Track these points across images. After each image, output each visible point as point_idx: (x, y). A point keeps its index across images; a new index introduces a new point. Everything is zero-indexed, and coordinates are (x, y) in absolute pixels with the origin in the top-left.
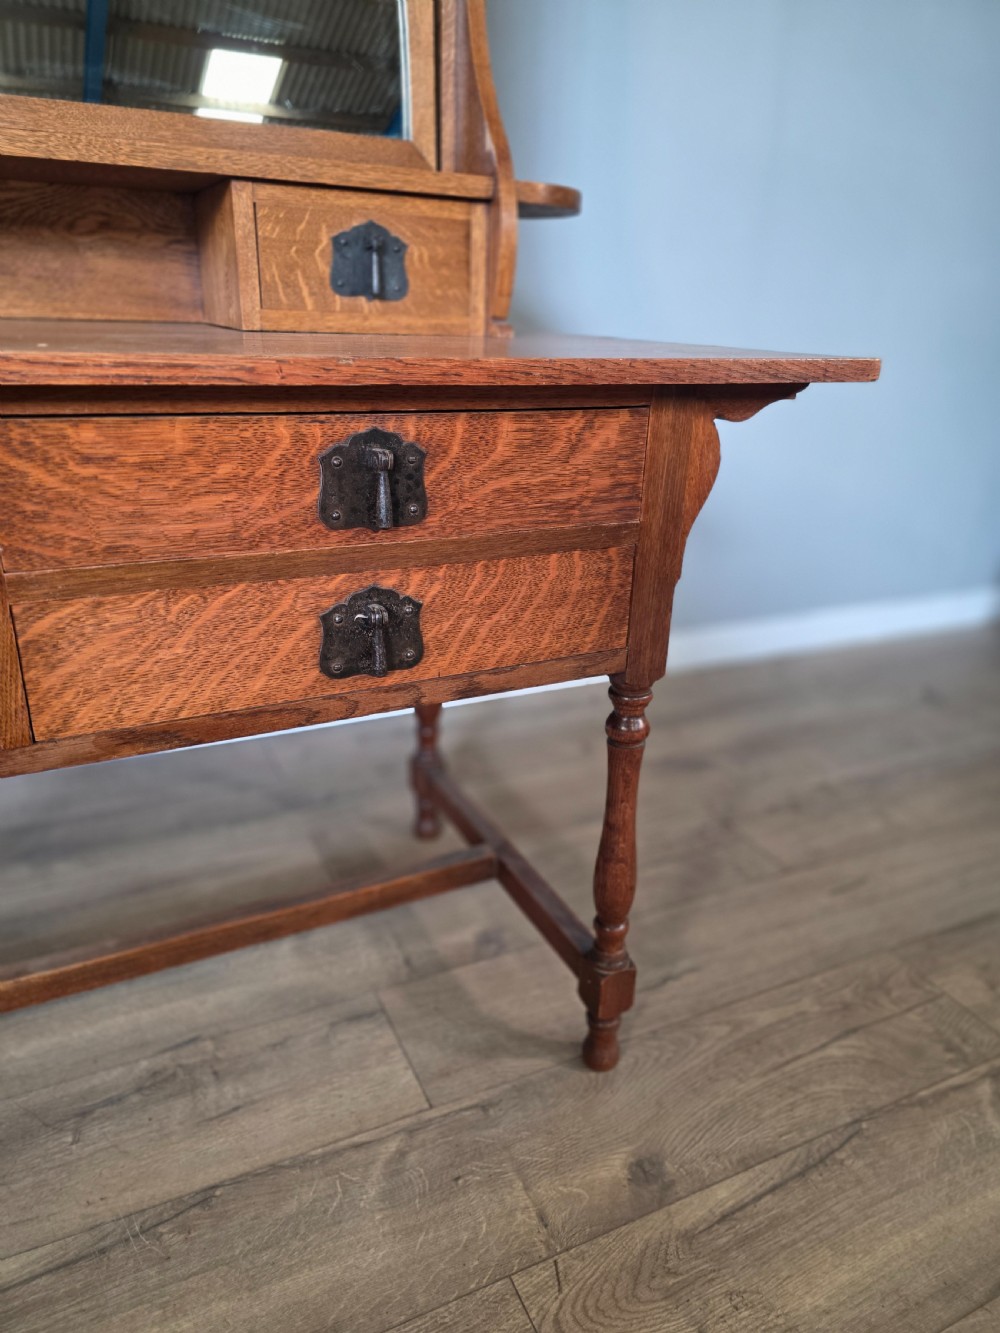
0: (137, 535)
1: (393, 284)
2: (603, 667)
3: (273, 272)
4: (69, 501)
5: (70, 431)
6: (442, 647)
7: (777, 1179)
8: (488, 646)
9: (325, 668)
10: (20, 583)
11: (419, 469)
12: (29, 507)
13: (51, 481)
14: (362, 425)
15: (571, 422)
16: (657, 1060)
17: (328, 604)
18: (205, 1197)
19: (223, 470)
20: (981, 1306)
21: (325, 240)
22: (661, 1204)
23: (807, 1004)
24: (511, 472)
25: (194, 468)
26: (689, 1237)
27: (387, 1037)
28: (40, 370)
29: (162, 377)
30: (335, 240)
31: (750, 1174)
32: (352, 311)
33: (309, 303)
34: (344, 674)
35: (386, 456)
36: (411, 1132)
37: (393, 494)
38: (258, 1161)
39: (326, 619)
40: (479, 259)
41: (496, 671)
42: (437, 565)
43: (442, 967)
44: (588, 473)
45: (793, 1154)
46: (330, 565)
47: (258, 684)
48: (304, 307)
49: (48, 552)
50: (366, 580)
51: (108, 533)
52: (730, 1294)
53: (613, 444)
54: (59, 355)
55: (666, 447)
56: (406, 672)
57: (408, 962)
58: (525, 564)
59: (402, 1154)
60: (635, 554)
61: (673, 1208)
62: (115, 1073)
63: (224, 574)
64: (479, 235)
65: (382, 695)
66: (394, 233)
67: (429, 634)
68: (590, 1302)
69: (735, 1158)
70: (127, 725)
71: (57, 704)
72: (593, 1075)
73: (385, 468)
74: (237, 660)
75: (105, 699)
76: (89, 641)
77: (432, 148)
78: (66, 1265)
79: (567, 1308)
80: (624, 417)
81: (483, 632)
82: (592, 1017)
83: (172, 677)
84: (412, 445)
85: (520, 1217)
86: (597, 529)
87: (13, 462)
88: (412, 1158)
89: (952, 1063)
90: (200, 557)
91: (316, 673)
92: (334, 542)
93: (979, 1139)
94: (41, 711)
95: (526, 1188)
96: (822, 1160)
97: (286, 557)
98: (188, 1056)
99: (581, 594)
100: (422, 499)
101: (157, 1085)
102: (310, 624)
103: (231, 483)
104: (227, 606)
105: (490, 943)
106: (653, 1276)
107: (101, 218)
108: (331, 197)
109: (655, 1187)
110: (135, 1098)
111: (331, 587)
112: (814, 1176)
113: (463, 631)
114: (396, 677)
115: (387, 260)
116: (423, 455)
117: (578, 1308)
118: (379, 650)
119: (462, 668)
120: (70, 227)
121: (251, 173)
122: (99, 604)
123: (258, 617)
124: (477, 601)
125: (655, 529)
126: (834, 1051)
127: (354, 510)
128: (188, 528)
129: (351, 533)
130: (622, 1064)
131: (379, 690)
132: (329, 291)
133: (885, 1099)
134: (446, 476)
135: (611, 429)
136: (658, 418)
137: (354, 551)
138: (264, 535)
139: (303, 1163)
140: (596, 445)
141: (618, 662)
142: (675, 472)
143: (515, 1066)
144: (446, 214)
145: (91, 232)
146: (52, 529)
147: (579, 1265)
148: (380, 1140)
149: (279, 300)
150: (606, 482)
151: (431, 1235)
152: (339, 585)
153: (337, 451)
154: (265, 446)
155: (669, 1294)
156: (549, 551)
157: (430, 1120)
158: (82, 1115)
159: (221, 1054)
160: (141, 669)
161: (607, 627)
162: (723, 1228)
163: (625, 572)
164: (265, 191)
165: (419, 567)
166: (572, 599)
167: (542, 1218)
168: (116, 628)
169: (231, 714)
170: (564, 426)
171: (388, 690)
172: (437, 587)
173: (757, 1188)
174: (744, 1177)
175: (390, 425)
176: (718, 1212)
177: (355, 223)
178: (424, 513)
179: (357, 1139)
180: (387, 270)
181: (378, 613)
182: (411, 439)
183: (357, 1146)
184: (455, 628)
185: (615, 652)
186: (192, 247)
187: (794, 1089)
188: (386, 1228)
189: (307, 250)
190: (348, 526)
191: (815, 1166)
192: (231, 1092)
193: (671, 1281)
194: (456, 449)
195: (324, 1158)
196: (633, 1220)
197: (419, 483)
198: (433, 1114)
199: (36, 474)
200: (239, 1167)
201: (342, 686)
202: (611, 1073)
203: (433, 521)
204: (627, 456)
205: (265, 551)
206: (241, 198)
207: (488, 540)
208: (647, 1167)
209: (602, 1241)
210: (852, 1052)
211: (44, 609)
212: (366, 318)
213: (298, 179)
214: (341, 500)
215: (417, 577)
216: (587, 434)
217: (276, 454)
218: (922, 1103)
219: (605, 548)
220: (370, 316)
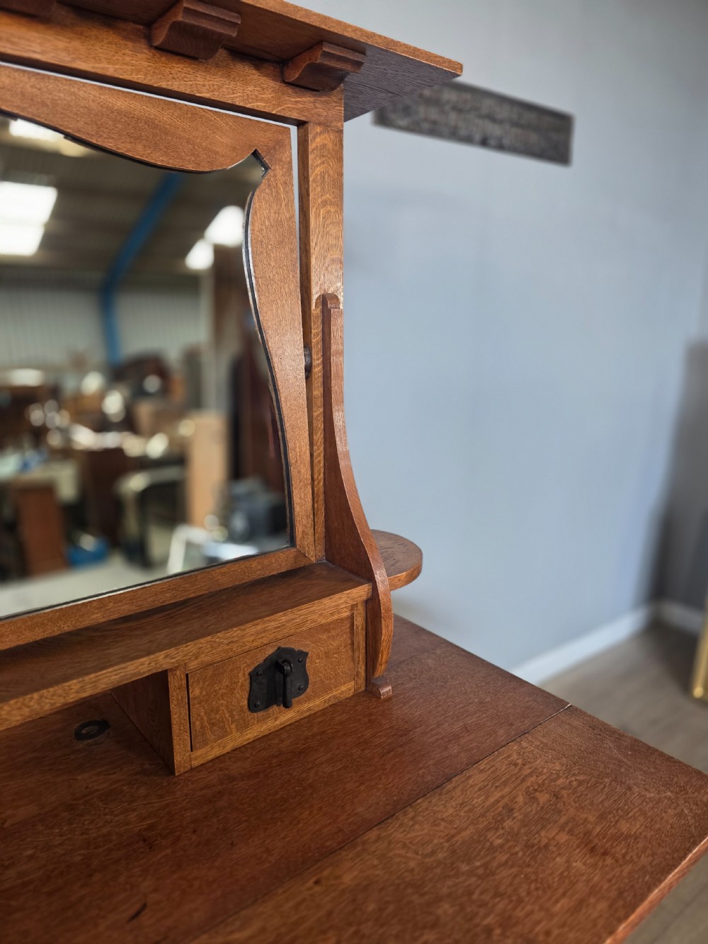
3: (201, 720)
21: (244, 678)
30: (252, 675)
32: (264, 721)
33: (231, 729)
40: (360, 638)
48: (227, 735)
64: (360, 621)
66: (296, 648)
77: (312, 547)
132: (247, 713)
144: (335, 617)
149: (206, 739)
177: (266, 655)
189: (228, 693)
206: (175, 676)
212: (275, 720)
220: (281, 717)
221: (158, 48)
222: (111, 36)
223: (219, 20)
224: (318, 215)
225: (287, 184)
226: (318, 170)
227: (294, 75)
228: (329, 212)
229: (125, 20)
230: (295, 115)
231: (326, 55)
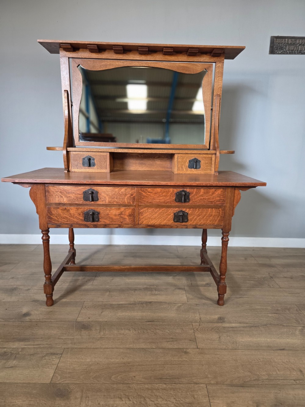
0: (153, 201)
1: (198, 167)
2: (219, 227)
3: (180, 166)
4: (147, 197)
5: (148, 189)
6: (191, 221)
7: (245, 326)
8: (199, 221)
9: (174, 221)
10: (140, 205)
11: (189, 195)
12: (142, 197)
13: (145, 194)
14: (181, 190)
15: (213, 190)
16: (232, 307)
17: (175, 212)
18: (150, 302)
19: (164, 194)
20: (274, 350)
21: (188, 161)
22: (221, 323)
23: (269, 308)
24: (203, 196)
25: (161, 194)
26: (224, 327)
27: (184, 292)
28: (146, 183)
29: (157, 184)
30: (189, 161)
31: (240, 324)
32: (191, 171)
33: (185, 170)
34: (176, 222)
35: (183, 193)
36: (183, 304)
37: (185, 198)
38: (159, 301)
39: (175, 214)
40: (213, 162)
41: (200, 225)
42: (191, 208)
43: (198, 286)
44: (215, 197)
45: (250, 324)
46: (176, 207)
47: (165, 222)
48: (184, 170)
49: (143, 202)
50: (181, 209)
51: (150, 201)
52: (227, 335)
53: (220, 193)
54: (148, 182)
55: (229, 194)
56: (185, 223)
57: (191, 284)
58: (205, 209)
59: (181, 306)
60: (224, 210)
61: (223, 324)
62: (141, 286)
63: (162, 207)
64: (213, 159)
65: (182, 226)
66: (199, 159)
67: (189, 218)
68: (203, 329)
69: (238, 322)
70: (149, 224)
71: (142, 220)
72: (218, 306)
73: (183, 195)
74: (163, 218)
75: (147, 220)
76: (146, 213)
77: (208, 145)
78: (130, 304)
79: (199, 328)
80: (222, 190)
81: (198, 219)
82: (219, 295)
83: (155, 219)
84: (188, 192)
85: (197, 317)
86: (217, 205)
87: (142, 192)
88: (182, 307)
89: (295, 323)
90: (159, 204)
91: (173, 221)
92: (177, 204)
93: (292, 333)
94: (140, 221)
95: (199, 315)
96: (256, 327)
97: (170, 205)
98: (152, 287)
99: (215, 215)
100: (189, 199)
101: (146, 289)
102: (172, 214)
103: (165, 196)
104: (162, 211)
105: (208, 285)
106: (215, 329)
107: (158, 156)
108: (189, 155)
109: (222, 321)
110: (143, 290)
111: (176, 210)
112: (253, 328)
113: (194, 219)
114: (184, 224)
115: (197, 163)
116: (190, 194)
117: (201, 329)
118: (181, 219)
119: (194, 224)
120: (154, 158)
121: (178, 153)
122: (148, 209)
123: (166, 213)
124: (197, 214)
125: (228, 207)
126: (270, 315)
127: (179, 200)
128: (158, 201)
129: (179, 203)
130: (224, 306)
131: (181, 225)
132: (188, 168)
133: (275, 323)
134: (193, 196)
135: (219, 191)
136: (228, 190)
137: (179, 205)
138: (168, 202)
139: (166, 303)
140: (217, 193)
141: (222, 227)
142: (231, 198)
143: (204, 301)
144: (208, 156)
145: (157, 158)
146: (145, 200)
147: (204, 325)
148: (178, 304)
149: (180, 170)
150: (219, 199)
151: (182, 315)
152: (177, 210)
153: (178, 192)
154: (169, 191)
155: (217, 332)
156: (209, 208)
157: (187, 304)
158: (135, 290)
159: (157, 288)
160: (152, 217)
161: (219, 221)
162: (231, 328)
163: (223, 213)
164: (179, 155)
165: (188, 208)
166: (213, 216)
167: (200, 319)
168: (149, 212)
169: (161, 225)
170: (211, 191)
171: (182, 225)
172: (191, 211)
173: (241, 326)
174: (239, 324)
175: (185, 190)
176: (231, 326)
177: (193, 158)
178: (189, 201)
179: (174, 302)
180: (197, 165)
181: (181, 214)
182: (188, 191)
183: (174, 303)
184: (193, 218)
185: (221, 225)
186: (171, 160)
187: (257, 317)
188: (175, 313)
189: (185, 162)
190: (178, 202)
191: (254, 327)
192: (157, 292)
193: (218, 331)
194: (194, 193)
195: (169, 303)
196: (215, 323)
197: (189, 197)
198: (188, 303)
199: (144, 194)
200: (156, 301)
201: (176, 224)
202: (222, 306)
203: (191, 202)
204: (222, 195)
205: (168, 204)
206: (176, 156)
207: (199, 205)
208: (222, 318)
209: (209, 324)
210: (274, 316)
211: (142, 209)
212: (193, 172)
213: (184, 153)
214: (178, 199)
215: (188, 210)
216: (215, 192)
217: (170, 193)
218: (283, 326)
219: (219, 209)
220: (194, 171)
221: (188, 55)
222: (181, 55)
223: (195, 50)
224: (216, 79)
225: (211, 74)
226: (217, 71)
227: (212, 55)
228: (219, 78)
229: (183, 52)
230: (213, 61)
231: (215, 51)
